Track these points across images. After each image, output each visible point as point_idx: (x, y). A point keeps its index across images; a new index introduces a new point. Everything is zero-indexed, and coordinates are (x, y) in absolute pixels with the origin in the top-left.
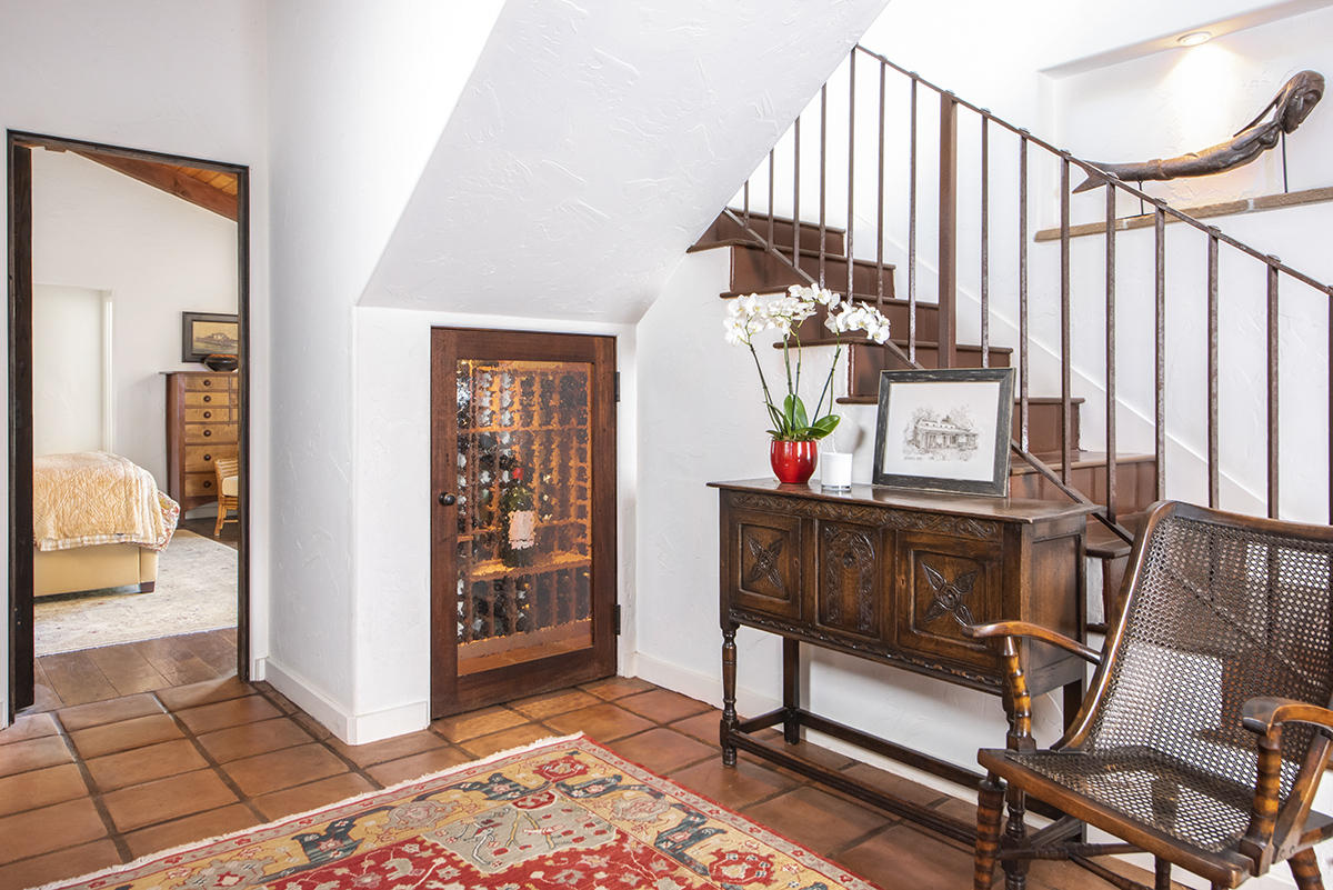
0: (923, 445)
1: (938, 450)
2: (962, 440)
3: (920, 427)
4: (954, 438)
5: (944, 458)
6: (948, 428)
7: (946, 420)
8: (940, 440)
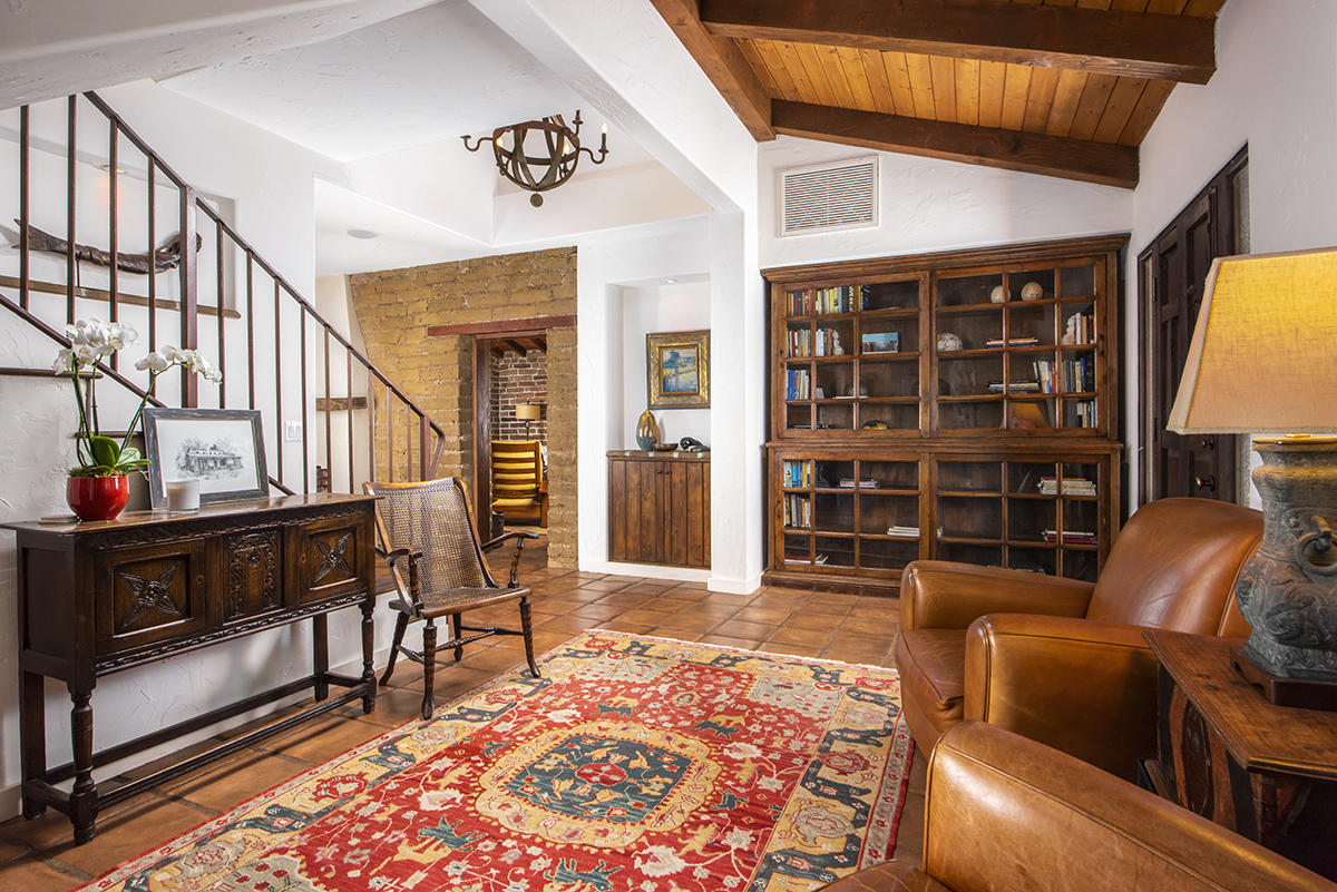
0: (196, 469)
1: (211, 472)
2: (230, 462)
3: (190, 454)
4: (223, 462)
5: (218, 477)
6: (216, 454)
7: (214, 448)
8: (211, 464)
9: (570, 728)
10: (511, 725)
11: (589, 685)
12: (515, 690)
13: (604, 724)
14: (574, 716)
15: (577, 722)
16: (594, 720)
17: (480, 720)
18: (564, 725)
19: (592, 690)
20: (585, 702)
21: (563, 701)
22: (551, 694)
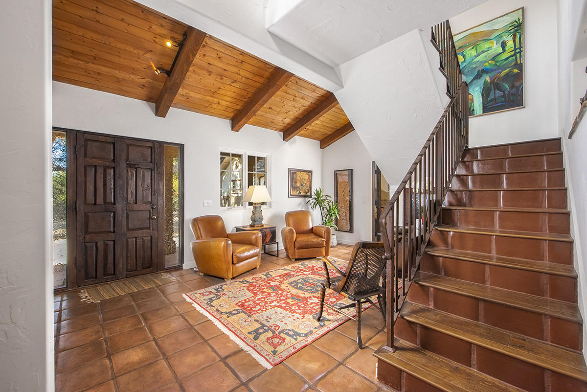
9: (313, 296)
10: (331, 300)
11: (299, 311)
12: (328, 315)
13: (303, 295)
14: (310, 299)
15: (310, 297)
16: (305, 297)
17: (340, 304)
18: (314, 297)
19: (299, 309)
20: (304, 304)
21: (311, 306)
22: (315, 309)
